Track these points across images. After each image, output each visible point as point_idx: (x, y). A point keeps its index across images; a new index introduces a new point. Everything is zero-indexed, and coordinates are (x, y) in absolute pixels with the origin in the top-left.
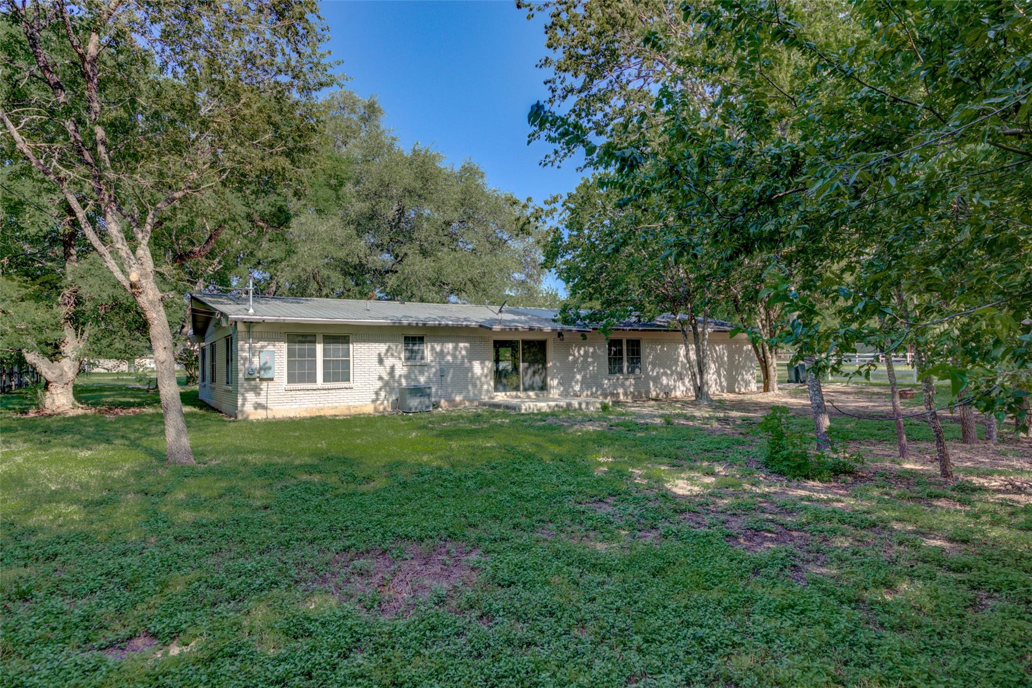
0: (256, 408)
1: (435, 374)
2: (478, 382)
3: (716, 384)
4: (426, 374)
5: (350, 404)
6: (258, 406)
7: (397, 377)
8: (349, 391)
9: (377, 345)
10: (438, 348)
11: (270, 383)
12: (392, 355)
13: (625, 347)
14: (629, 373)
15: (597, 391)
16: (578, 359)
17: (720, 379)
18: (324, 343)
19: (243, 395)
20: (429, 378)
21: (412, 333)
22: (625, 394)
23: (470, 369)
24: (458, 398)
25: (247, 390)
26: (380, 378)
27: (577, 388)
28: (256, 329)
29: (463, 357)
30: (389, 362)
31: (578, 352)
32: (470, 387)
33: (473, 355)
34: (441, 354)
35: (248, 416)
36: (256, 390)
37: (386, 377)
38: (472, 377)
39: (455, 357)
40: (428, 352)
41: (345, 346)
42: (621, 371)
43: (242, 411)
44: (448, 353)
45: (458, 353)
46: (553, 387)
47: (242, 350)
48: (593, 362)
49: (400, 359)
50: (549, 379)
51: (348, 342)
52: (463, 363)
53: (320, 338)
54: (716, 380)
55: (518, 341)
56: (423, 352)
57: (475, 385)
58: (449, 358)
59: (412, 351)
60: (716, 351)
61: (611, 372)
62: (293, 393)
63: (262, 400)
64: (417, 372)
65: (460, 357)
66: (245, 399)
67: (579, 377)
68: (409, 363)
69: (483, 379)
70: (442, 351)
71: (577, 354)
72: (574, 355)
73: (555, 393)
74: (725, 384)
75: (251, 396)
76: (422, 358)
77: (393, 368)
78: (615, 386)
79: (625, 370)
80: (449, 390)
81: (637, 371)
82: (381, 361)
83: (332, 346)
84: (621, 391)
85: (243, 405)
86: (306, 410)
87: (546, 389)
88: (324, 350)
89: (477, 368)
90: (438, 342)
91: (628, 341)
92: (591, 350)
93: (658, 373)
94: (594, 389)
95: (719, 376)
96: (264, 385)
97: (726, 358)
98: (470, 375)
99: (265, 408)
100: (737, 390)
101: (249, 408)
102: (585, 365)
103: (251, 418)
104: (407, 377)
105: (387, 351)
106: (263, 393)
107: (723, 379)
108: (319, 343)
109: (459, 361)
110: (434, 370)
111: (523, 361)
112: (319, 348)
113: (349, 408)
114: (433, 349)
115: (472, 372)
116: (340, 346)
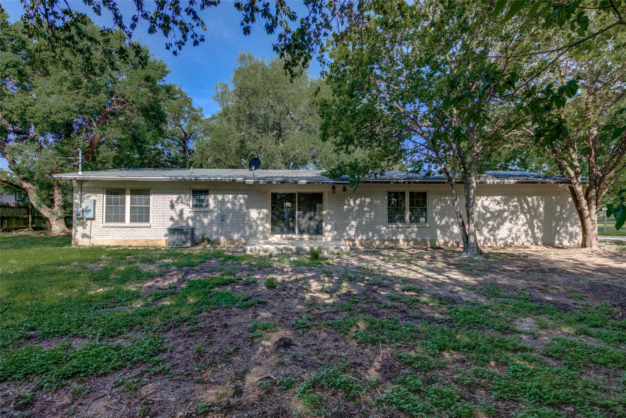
0: (83, 237)
1: (217, 217)
2: (254, 224)
3: (527, 235)
4: (209, 217)
5: (148, 238)
6: (84, 236)
7: (185, 218)
8: (148, 229)
9: (170, 196)
10: (220, 197)
11: (93, 222)
12: (182, 202)
13: (407, 199)
14: (411, 222)
15: (373, 236)
16: (353, 208)
17: (533, 231)
18: (131, 194)
19: (75, 228)
20: (211, 220)
21: (198, 187)
22: (407, 240)
23: (247, 214)
24: (236, 236)
25: (78, 225)
26: (172, 219)
27: (352, 233)
28: (85, 185)
29: (241, 205)
30: (178, 207)
31: (353, 203)
32: (247, 228)
33: (250, 205)
34: (223, 202)
35: (77, 242)
36: (84, 225)
37: (176, 218)
38: (249, 220)
39: (233, 204)
40: (211, 201)
41: (147, 197)
42: (402, 219)
43: (74, 239)
44: (228, 202)
45: (236, 202)
46: (327, 231)
47: (76, 198)
48: (370, 212)
49: (189, 205)
50: (324, 224)
51: (149, 194)
52: (241, 209)
53: (128, 191)
54: (526, 231)
55: (295, 194)
56: (208, 200)
57: (251, 227)
58: (229, 205)
59: (200, 200)
60: (527, 203)
61: (391, 220)
62: (108, 229)
63: (87, 231)
64: (202, 216)
65: (238, 204)
66: (76, 231)
67: (353, 223)
68: (195, 210)
69: (259, 222)
70: (223, 199)
71: (352, 204)
72: (349, 205)
73: (328, 236)
74: (539, 235)
75: (80, 229)
76: (207, 205)
77: (182, 212)
78: (395, 233)
79: (407, 218)
80: (229, 229)
81: (422, 219)
82: (172, 206)
83: (137, 197)
84: (401, 237)
85: (75, 234)
86: (116, 241)
87: (322, 234)
88: (131, 199)
89: (254, 214)
90: (220, 194)
91: (412, 194)
92: (368, 200)
93: (446, 222)
94: (370, 234)
95: (531, 227)
96: (89, 222)
97: (541, 209)
98: (247, 218)
99: (89, 237)
100: (557, 242)
101: (78, 237)
102: (360, 213)
103: (80, 243)
104: (193, 219)
105: (178, 199)
106: (88, 228)
107: (536, 231)
108: (128, 195)
109: (237, 208)
110: (215, 214)
111: (299, 210)
112: (128, 198)
113: (147, 241)
114: (215, 198)
115: (249, 216)
116: (143, 197)
